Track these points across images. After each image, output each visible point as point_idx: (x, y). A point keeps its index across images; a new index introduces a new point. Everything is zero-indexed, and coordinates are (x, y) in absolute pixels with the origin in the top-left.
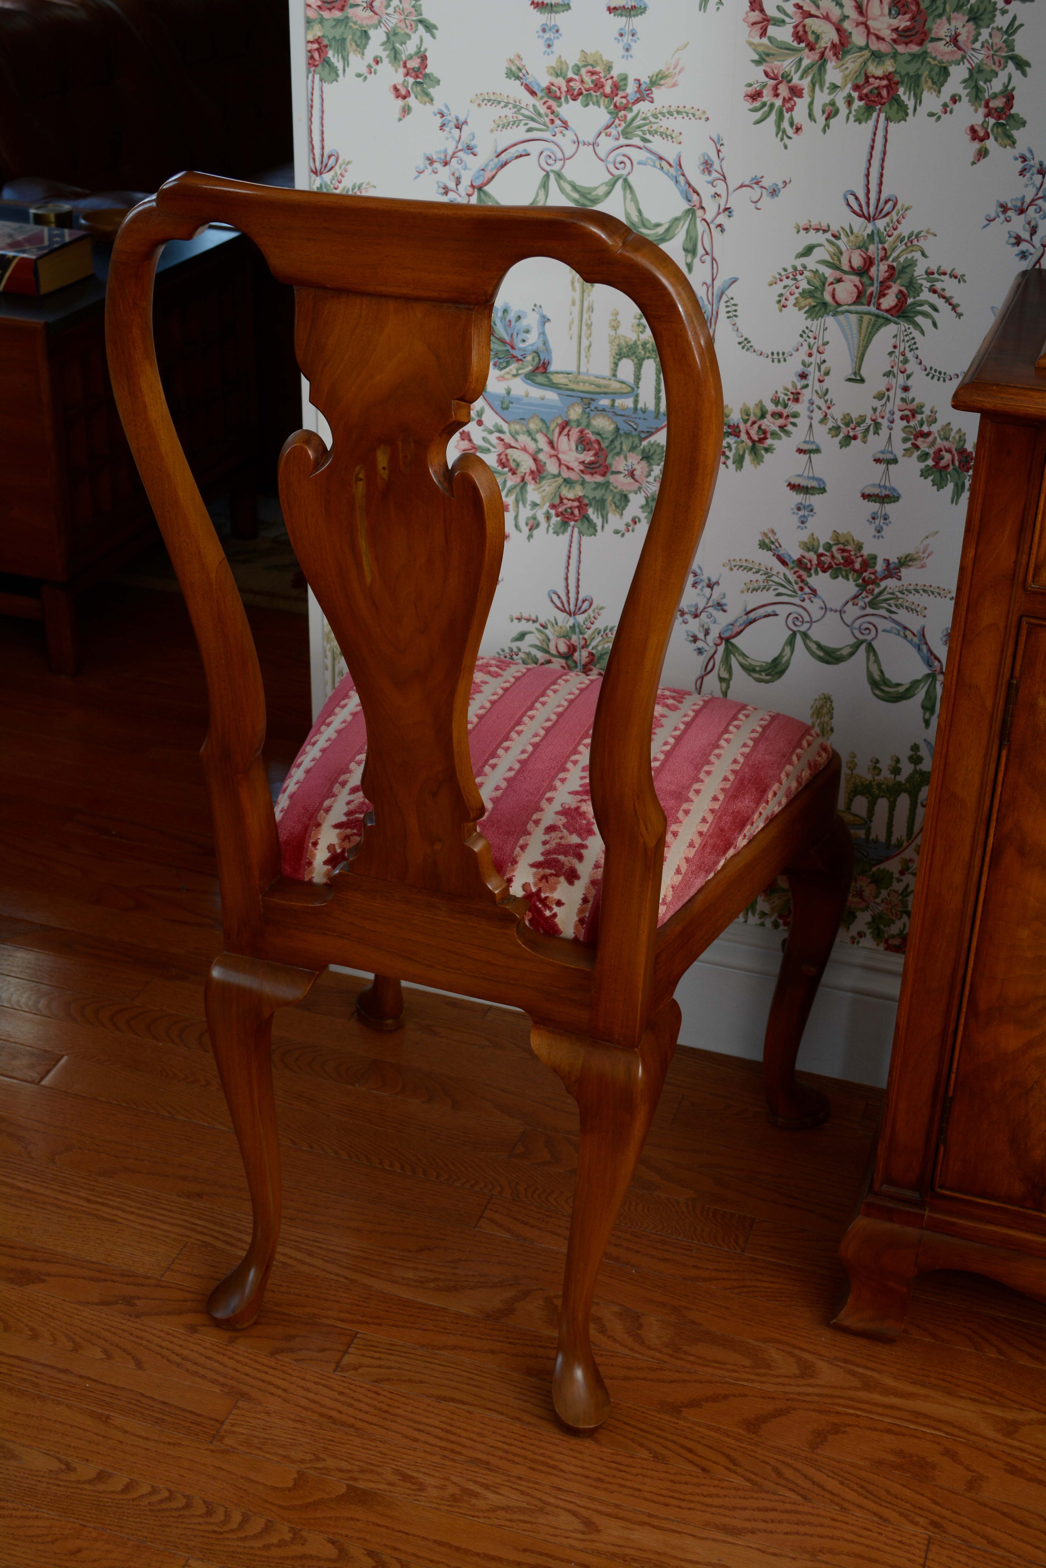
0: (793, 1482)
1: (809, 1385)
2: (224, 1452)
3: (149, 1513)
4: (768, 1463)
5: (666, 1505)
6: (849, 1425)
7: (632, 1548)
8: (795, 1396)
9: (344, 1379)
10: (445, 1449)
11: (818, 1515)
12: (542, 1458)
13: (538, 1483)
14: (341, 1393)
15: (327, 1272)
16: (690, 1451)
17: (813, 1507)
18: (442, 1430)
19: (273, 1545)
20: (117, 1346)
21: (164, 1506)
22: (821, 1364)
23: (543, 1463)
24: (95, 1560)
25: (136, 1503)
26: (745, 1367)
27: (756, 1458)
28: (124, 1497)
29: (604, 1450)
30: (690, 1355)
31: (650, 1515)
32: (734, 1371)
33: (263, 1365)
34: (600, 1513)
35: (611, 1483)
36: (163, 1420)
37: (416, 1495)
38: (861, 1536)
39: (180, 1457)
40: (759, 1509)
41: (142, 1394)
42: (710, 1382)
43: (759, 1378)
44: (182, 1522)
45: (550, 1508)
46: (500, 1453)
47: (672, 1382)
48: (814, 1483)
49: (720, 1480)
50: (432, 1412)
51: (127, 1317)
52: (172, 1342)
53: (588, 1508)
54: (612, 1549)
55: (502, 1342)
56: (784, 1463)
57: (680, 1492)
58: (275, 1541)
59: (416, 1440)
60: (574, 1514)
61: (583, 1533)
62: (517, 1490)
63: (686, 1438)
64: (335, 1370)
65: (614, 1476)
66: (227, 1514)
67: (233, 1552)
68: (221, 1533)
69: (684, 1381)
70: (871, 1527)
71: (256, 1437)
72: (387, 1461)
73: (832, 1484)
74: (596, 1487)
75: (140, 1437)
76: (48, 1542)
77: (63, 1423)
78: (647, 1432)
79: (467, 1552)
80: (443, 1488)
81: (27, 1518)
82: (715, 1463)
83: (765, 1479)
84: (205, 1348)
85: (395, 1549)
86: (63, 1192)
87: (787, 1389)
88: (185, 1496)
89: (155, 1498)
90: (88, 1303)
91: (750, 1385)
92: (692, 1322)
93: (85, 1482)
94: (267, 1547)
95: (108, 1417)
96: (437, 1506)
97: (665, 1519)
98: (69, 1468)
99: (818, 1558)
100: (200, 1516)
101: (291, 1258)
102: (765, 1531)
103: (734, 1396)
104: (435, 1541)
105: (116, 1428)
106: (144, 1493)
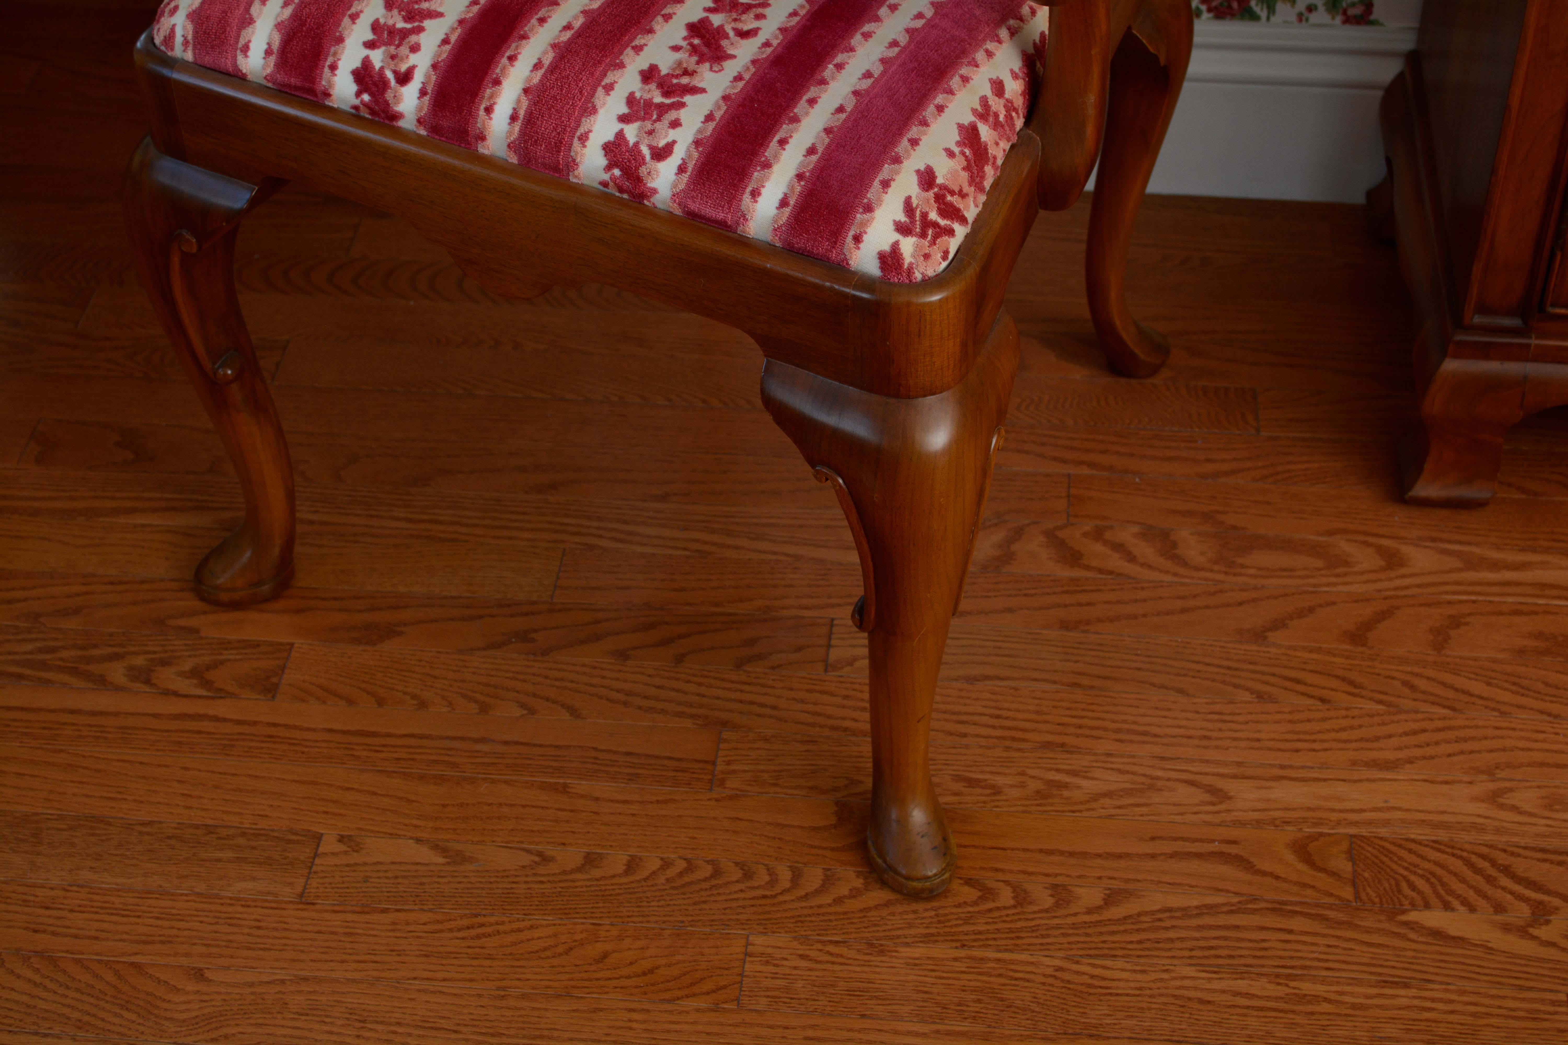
0: (1432, 694)
1: (1403, 576)
2: (731, 798)
3: (672, 892)
4: (1393, 678)
5: (1297, 751)
6: (1469, 615)
7: (1278, 809)
8: (1392, 593)
9: (841, 679)
10: (1003, 738)
11: (1477, 727)
12: (1126, 726)
13: (1134, 757)
14: (846, 697)
15: (761, 552)
16: (1298, 681)
17: (1467, 719)
18: (991, 716)
19: (845, 897)
20: (535, 695)
21: (686, 879)
22: (1406, 549)
23: (1129, 731)
24: (631, 964)
25: (650, 883)
26: (1319, 569)
27: (1378, 675)
28: (631, 878)
29: (1196, 700)
30: (1248, 567)
31: (1282, 767)
32: (1307, 577)
33: (733, 682)
34: (1223, 776)
35: (1220, 739)
36: (637, 775)
37: (993, 801)
38: (1537, 741)
39: (680, 816)
40: (1406, 734)
41: (595, 749)
42: (1286, 595)
43: (1341, 580)
44: (719, 894)
45: (1160, 783)
46: (1072, 730)
47: (1241, 604)
48: (1456, 690)
49: (1347, 709)
50: (969, 698)
51: (531, 657)
52: (604, 677)
53: (1206, 774)
54: (1256, 815)
55: (1015, 596)
56: (1412, 673)
57: (1306, 733)
58: (846, 892)
59: (965, 735)
60: (1192, 783)
61: (1212, 804)
62: (1112, 769)
63: (1285, 667)
64: (826, 671)
65: (1220, 730)
66: (771, 872)
67: (799, 916)
68: (774, 897)
69: (1254, 600)
70: (1543, 729)
71: (763, 771)
72: (940, 767)
73: (1477, 687)
74: (1206, 747)
75: (618, 802)
76: (560, 955)
77: (511, 805)
78: (1236, 669)
79: (1084, 855)
80: (1022, 785)
81: (520, 930)
82: (1332, 690)
83: (1399, 697)
84: (650, 676)
85: (997, 870)
86: (371, 516)
87: (1379, 586)
88: (708, 862)
89: (671, 872)
90: (472, 649)
91: (1334, 589)
92: (1234, 528)
93: (572, 871)
94: (839, 901)
95: (565, 786)
96: (1024, 808)
97: (1303, 767)
98: (545, 859)
99: (1498, 776)
100: (737, 882)
101: (706, 543)
102: (1424, 758)
103: (1320, 606)
104: (1041, 851)
105: (582, 796)
106: (654, 868)
